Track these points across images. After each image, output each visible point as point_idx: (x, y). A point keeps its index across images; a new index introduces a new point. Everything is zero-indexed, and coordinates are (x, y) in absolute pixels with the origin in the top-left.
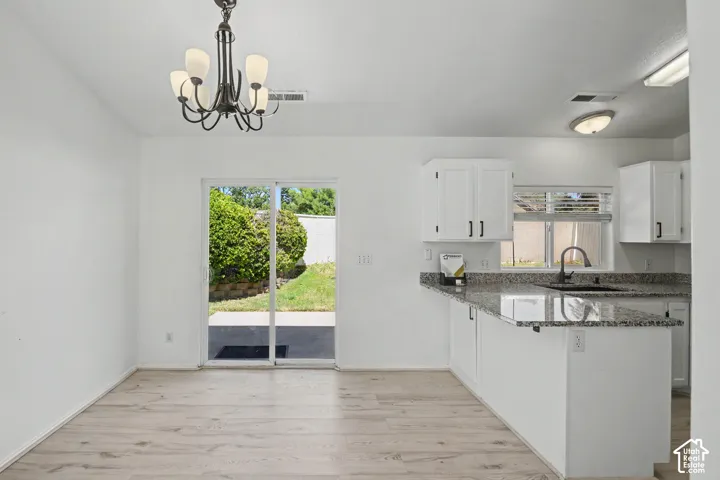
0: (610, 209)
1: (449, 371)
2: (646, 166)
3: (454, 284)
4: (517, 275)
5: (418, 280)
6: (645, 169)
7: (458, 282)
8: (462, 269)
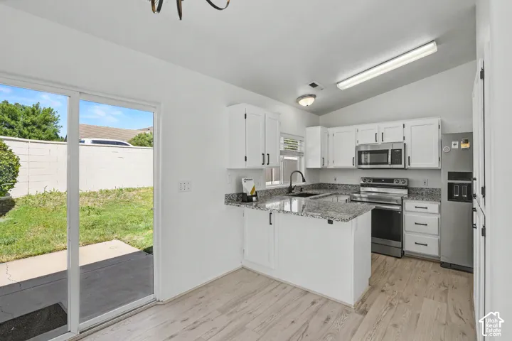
0: (303, 149)
1: (243, 268)
2: (319, 128)
3: (252, 201)
4: (274, 190)
5: (224, 201)
6: (318, 130)
7: (254, 198)
8: (254, 189)
